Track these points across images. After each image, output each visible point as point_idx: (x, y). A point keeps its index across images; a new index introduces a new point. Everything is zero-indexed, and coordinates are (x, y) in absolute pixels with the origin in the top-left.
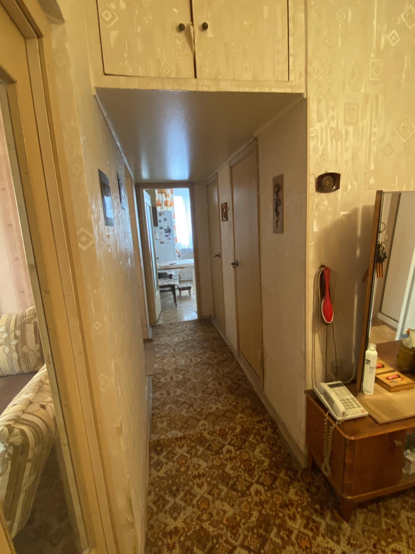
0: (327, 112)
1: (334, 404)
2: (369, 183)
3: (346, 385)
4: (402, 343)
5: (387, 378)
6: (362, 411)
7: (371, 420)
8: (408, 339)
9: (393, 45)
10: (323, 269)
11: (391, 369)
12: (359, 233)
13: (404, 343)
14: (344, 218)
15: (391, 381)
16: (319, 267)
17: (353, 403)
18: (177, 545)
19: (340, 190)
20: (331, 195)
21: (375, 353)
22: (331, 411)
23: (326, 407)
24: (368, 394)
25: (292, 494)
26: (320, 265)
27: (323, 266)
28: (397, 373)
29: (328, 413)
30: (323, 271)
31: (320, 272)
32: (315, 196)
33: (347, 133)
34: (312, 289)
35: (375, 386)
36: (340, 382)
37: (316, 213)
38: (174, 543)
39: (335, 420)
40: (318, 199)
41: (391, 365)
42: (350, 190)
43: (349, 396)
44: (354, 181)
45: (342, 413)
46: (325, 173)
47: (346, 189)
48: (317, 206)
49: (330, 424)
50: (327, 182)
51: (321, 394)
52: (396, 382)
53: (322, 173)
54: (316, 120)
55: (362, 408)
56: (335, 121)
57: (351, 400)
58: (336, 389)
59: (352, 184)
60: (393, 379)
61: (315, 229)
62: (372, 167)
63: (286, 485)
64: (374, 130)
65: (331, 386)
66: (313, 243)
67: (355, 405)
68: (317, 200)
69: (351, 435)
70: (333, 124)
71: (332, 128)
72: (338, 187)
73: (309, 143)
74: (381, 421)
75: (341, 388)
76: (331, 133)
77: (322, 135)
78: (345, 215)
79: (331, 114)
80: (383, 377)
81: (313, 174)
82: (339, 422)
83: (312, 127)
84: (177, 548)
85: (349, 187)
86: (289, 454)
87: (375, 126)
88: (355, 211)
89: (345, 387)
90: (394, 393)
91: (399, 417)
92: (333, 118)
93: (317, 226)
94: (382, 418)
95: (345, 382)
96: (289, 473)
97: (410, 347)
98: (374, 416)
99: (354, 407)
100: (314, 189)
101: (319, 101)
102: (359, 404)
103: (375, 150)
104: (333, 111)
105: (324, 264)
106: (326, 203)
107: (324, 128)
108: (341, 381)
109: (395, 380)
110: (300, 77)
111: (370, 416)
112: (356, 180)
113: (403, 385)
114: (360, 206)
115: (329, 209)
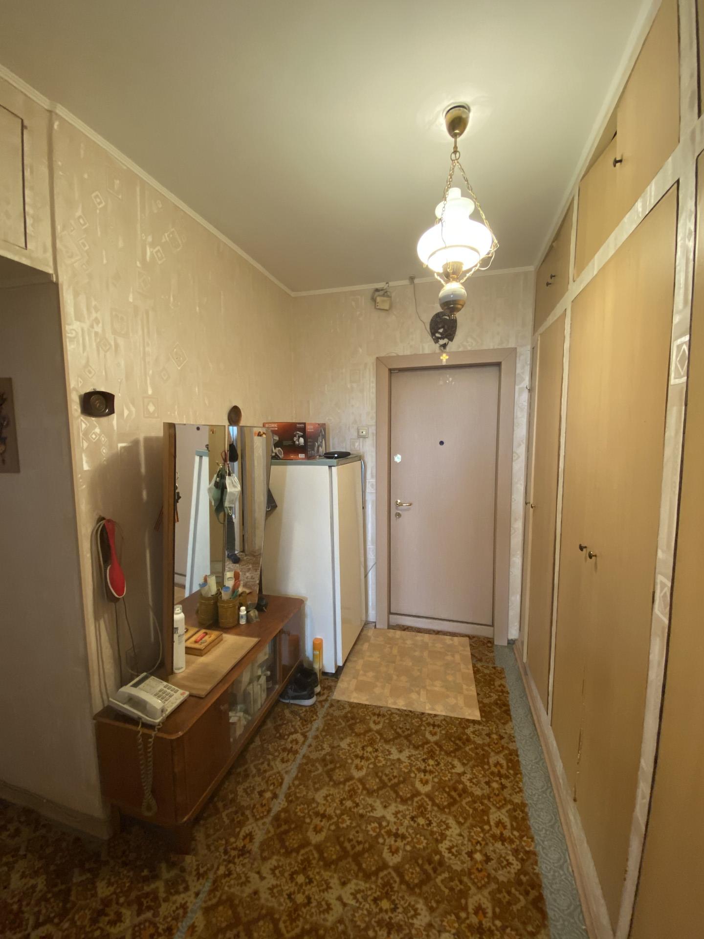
0: (89, 312)
1: (148, 707)
2: (148, 410)
3: (152, 674)
4: (201, 595)
5: (196, 642)
6: (182, 694)
7: (193, 699)
8: (206, 588)
9: (160, 262)
10: (103, 522)
11: (196, 629)
12: (143, 470)
13: (203, 593)
14: (123, 451)
15: (200, 643)
16: (96, 520)
17: (169, 691)
19: (115, 416)
20: (104, 420)
21: (182, 615)
22: (146, 719)
23: (136, 717)
24: (181, 671)
25: (103, 890)
26: (97, 517)
27: (101, 519)
28: (203, 631)
29: (141, 724)
30: (104, 525)
31: (99, 526)
32: (82, 420)
33: (117, 346)
34: (89, 555)
35: (186, 659)
36: (145, 674)
37: (85, 445)
39: (151, 727)
40: (86, 424)
41: (193, 626)
42: (127, 417)
43: (161, 685)
44: (131, 406)
45: (160, 710)
46: (93, 390)
47: (122, 414)
48: (86, 433)
49: (146, 737)
50: (97, 402)
51: (124, 704)
52: (206, 641)
53: (88, 391)
54: (73, 319)
55: (180, 691)
56: (100, 325)
57: (165, 689)
58: (141, 686)
59: (129, 409)
60: (201, 639)
61: (86, 467)
62: (150, 392)
63: (89, 886)
64: (147, 349)
65: (136, 685)
66: (84, 487)
67: (172, 693)
68: (84, 426)
69: (177, 732)
70: (98, 329)
71: (96, 334)
72: (112, 412)
73: (66, 346)
74: (203, 693)
75: (147, 681)
76: (95, 340)
77: (84, 339)
78: (124, 447)
79: (94, 315)
80: (191, 643)
81: (74, 389)
82: (159, 725)
83: (69, 324)
85: (126, 413)
86: (77, 840)
87: (148, 345)
88: (136, 443)
89: (153, 677)
90: (206, 655)
91: (219, 677)
92: (97, 321)
93: (87, 462)
94: (203, 688)
95: (151, 671)
96: (87, 866)
97: (210, 596)
98: (194, 692)
99: (171, 696)
100: (79, 410)
101: (76, 295)
102: (176, 688)
103: (151, 372)
104: (97, 312)
105: (103, 515)
106: (97, 430)
107: (86, 329)
108: (146, 672)
109: (204, 639)
110: (45, 251)
111: (191, 696)
112: (133, 404)
113: (213, 641)
114: (141, 438)
115: (103, 439)
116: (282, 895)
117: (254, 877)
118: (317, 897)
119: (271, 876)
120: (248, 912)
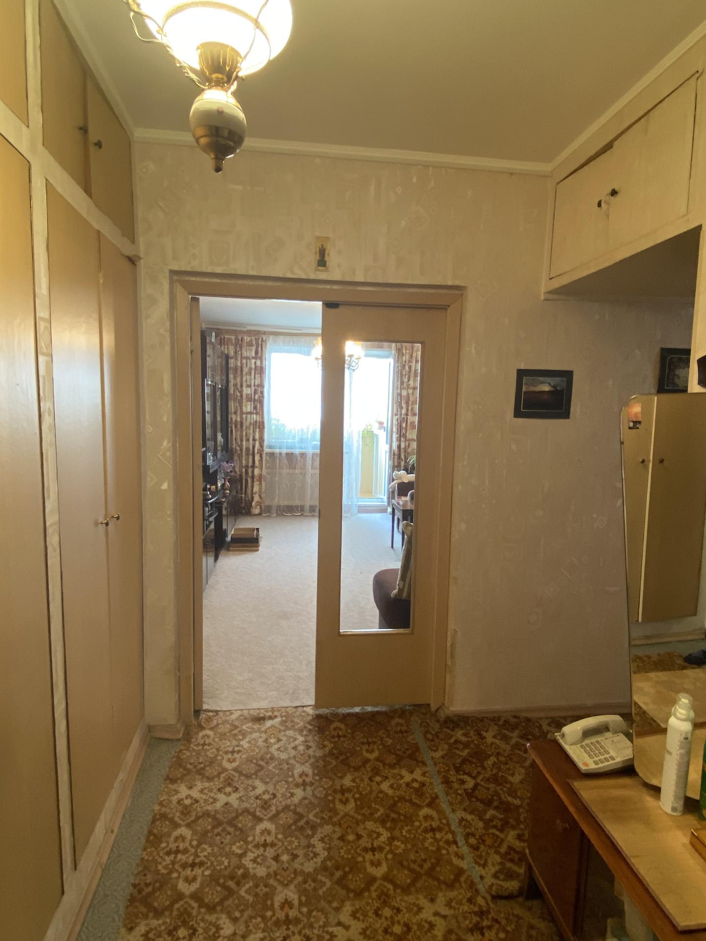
18: (470, 739)
38: (471, 737)
84: (466, 739)
116: (406, 908)
117: (445, 911)
118: (371, 920)
119: (429, 919)
120: (427, 884)
